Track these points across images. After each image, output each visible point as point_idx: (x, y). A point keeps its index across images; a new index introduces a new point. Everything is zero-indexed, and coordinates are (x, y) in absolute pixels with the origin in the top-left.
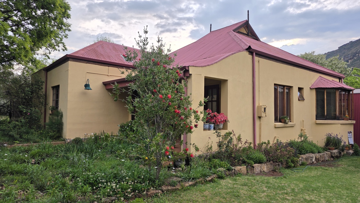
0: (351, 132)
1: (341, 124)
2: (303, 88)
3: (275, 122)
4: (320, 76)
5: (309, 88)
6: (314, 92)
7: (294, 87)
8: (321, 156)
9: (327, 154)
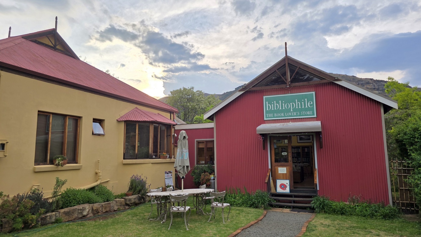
0: (170, 172)
1: (152, 163)
2: (104, 120)
3: (35, 165)
4: (136, 108)
5: (116, 121)
6: (123, 126)
7: (83, 118)
8: (102, 205)
9: (117, 202)
